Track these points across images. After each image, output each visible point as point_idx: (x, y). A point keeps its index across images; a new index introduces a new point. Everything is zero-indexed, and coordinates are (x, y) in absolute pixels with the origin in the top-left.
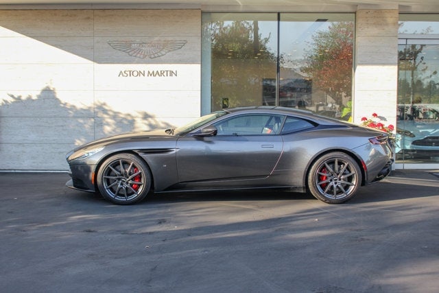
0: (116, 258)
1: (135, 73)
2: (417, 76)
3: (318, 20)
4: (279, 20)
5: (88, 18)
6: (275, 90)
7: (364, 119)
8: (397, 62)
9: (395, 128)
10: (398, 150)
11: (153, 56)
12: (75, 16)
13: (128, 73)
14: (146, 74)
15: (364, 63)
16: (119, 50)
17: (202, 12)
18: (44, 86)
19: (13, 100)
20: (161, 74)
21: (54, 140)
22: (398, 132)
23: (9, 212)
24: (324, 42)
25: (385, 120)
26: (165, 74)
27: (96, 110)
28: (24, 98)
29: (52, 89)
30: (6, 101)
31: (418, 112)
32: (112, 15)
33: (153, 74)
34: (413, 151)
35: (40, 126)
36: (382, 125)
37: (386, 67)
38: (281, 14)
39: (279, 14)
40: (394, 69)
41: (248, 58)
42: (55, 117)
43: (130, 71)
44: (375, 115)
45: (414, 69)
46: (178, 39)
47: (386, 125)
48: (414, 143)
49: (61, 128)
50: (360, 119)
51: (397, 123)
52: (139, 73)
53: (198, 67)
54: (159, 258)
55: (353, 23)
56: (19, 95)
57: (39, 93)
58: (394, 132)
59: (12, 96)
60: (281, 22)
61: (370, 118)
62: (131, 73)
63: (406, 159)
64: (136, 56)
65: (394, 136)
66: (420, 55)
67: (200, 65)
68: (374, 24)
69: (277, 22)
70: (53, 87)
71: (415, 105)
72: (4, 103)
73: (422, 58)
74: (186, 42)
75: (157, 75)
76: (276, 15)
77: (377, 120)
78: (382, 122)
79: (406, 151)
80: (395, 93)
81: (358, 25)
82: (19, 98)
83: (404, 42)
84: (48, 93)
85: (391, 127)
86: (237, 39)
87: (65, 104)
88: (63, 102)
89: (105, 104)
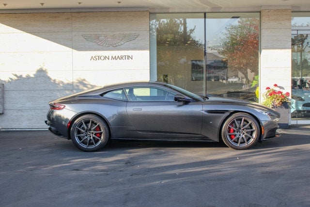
0: (100, 187)
1: (102, 58)
2: (304, 56)
3: (233, 17)
4: (205, 17)
5: (68, 19)
6: (203, 68)
7: (268, 88)
8: (290, 46)
9: (290, 95)
10: (292, 110)
11: (115, 45)
12: (58, 17)
13: (97, 58)
14: (110, 58)
15: (267, 48)
16: (90, 41)
17: (150, 13)
18: (38, 68)
19: (16, 78)
20: (121, 58)
21: (44, 107)
22: (292, 97)
23: (18, 158)
24: (234, 32)
25: (283, 88)
26: (124, 58)
27: (78, 84)
28: (24, 76)
29: (44, 70)
30: (11, 79)
31: (305, 83)
32: (85, 16)
33: (115, 58)
34: (304, 111)
35: (34, 97)
36: (281, 93)
37: (283, 51)
38: (207, 14)
39: (205, 14)
40: (289, 52)
41: (179, 45)
42: (44, 90)
43: (99, 56)
44: (276, 85)
45: (302, 51)
46: (132, 32)
47: (284, 92)
48: (304, 105)
49: (49, 98)
50: (265, 88)
51: (292, 91)
52: (105, 58)
53: (147, 53)
54: (130, 187)
55: (258, 19)
56: (21, 74)
57: (35, 73)
58: (290, 97)
59: (16, 75)
60: (206, 19)
61: (272, 87)
62: (100, 58)
63: (298, 117)
64: (103, 45)
65: (290, 100)
66: (306, 41)
67: (149, 51)
68: (274, 20)
69: (204, 19)
70: (46, 68)
71: (303, 77)
72: (10, 80)
73: (308, 43)
74: (139, 35)
75: (118, 59)
76: (203, 14)
77: (277, 89)
78: (281, 90)
79: (299, 111)
80: (290, 69)
81: (263, 21)
82: (21, 76)
83: (295, 32)
84: (41, 72)
85: (288, 94)
86: (171, 32)
87: (55, 80)
88: (53, 79)
89: (84, 80)
